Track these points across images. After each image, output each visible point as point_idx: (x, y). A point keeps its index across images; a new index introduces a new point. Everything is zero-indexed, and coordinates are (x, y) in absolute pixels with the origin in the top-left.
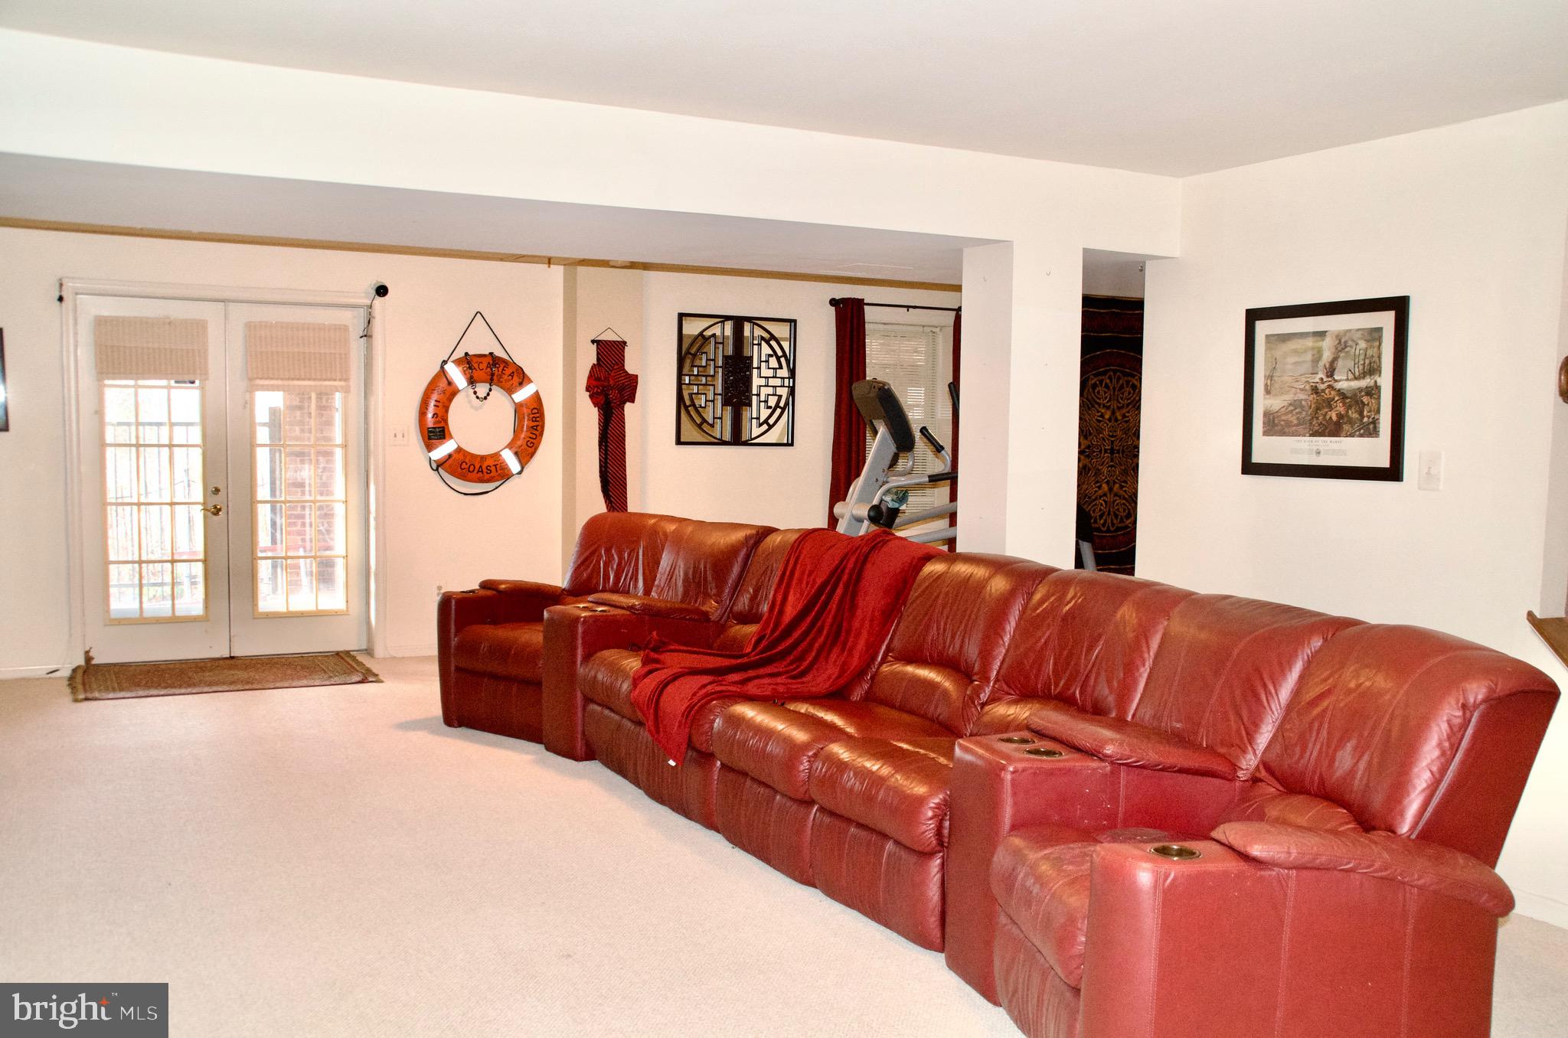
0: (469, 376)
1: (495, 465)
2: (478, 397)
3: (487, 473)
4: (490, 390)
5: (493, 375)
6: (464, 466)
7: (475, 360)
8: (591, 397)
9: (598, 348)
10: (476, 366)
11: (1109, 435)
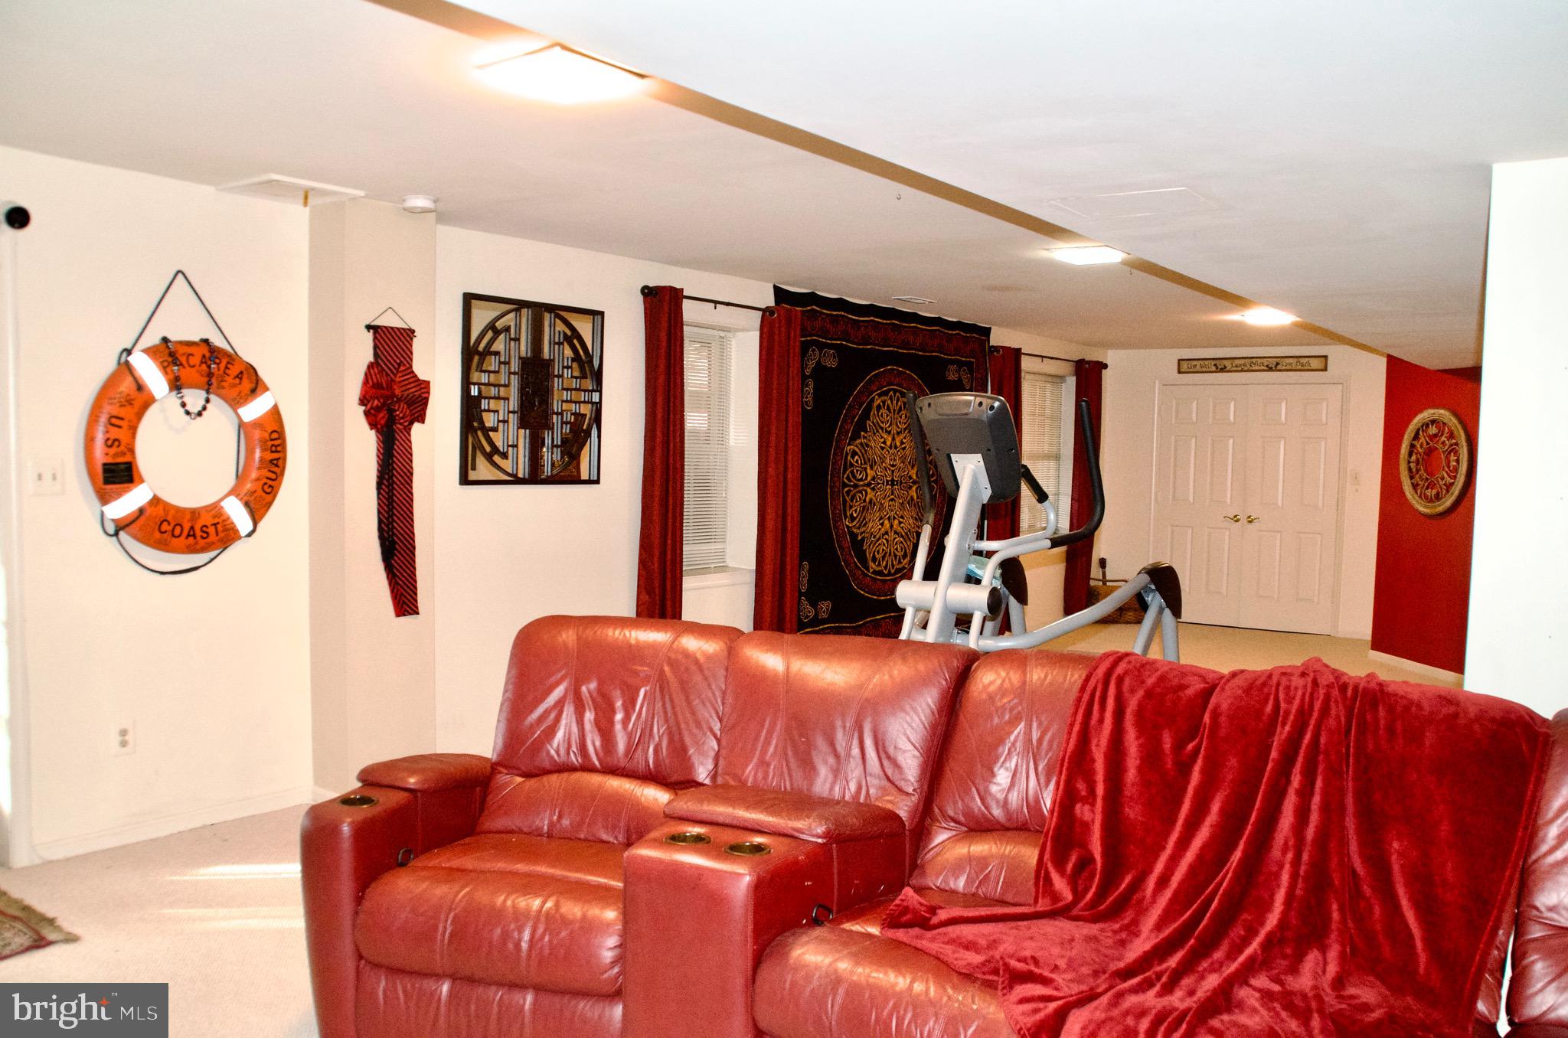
0: (172, 377)
1: (215, 525)
2: (188, 413)
3: (202, 537)
4: (208, 401)
5: (210, 375)
6: (165, 527)
7: (182, 350)
8: (367, 414)
9: (375, 338)
10: (183, 360)
11: (890, 465)
